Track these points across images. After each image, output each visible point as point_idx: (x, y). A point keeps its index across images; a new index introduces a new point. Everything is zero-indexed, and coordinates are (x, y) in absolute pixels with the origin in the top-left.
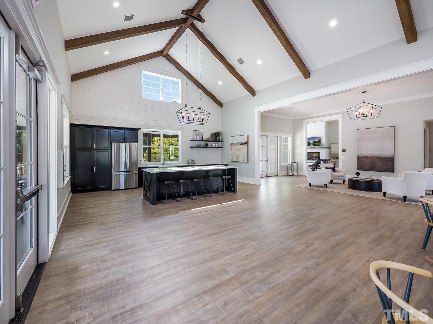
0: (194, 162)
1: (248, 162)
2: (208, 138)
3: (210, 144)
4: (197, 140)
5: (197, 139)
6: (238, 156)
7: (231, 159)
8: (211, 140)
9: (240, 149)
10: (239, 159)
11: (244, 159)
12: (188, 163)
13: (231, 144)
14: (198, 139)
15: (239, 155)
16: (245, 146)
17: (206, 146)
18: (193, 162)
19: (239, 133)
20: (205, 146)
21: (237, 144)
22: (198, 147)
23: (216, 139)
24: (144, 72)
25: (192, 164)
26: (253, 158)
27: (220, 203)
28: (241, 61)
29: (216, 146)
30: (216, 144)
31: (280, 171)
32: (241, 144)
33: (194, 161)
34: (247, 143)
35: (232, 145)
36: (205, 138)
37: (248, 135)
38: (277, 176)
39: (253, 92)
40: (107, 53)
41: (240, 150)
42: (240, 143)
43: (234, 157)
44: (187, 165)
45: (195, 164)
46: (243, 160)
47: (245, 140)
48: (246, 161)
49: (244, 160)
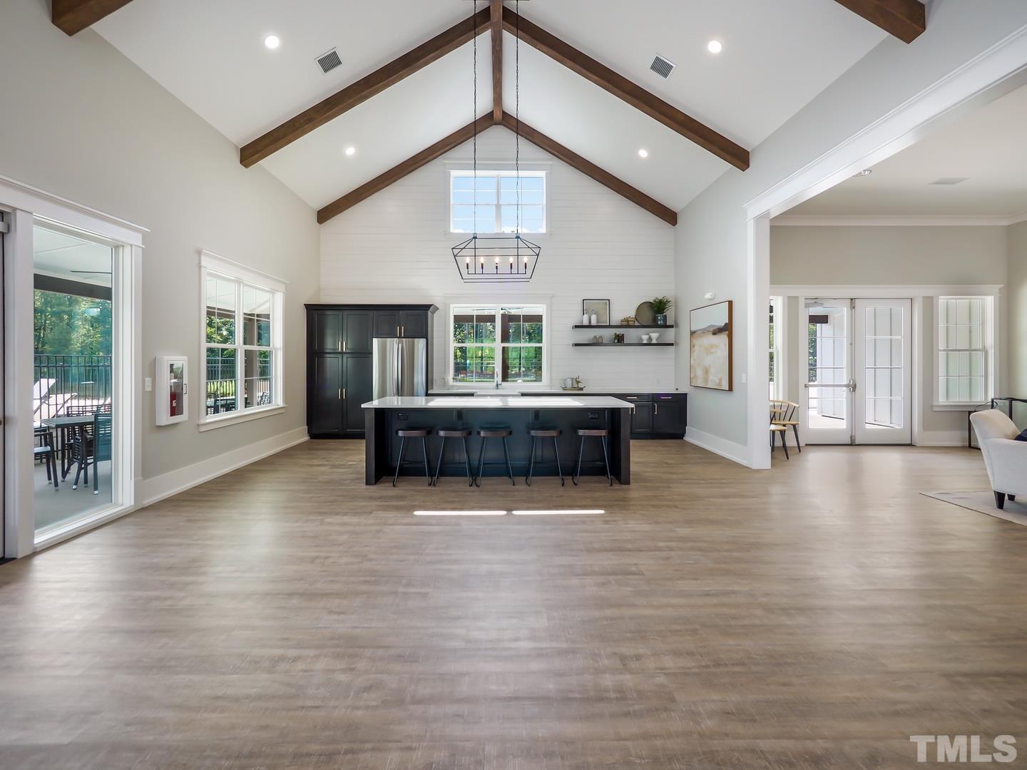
0: (581, 385)
1: (731, 389)
2: (627, 320)
3: (631, 335)
4: (590, 326)
5: (590, 322)
6: (707, 371)
7: (693, 378)
8: (637, 324)
9: (712, 346)
10: (709, 379)
11: (720, 380)
12: (564, 389)
13: (692, 333)
14: (594, 322)
15: (709, 366)
16: (723, 338)
17: (619, 340)
18: (575, 385)
19: (708, 296)
20: (616, 341)
21: (704, 331)
22: (596, 343)
23: (655, 319)
24: (454, 173)
25: (574, 388)
26: (744, 375)
27: (509, 510)
28: (661, 67)
29: (654, 341)
30: (655, 335)
31: (926, 426)
32: (714, 333)
33: (578, 382)
34: (727, 329)
35: (695, 335)
36: (617, 317)
37: (730, 303)
38: (911, 445)
39: (738, 156)
40: (350, 151)
41: (712, 351)
42: (712, 330)
43: (699, 373)
44: (561, 391)
45: (582, 389)
46: (717, 381)
47: (722, 320)
48: (726, 386)
49: (720, 384)
